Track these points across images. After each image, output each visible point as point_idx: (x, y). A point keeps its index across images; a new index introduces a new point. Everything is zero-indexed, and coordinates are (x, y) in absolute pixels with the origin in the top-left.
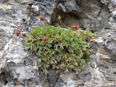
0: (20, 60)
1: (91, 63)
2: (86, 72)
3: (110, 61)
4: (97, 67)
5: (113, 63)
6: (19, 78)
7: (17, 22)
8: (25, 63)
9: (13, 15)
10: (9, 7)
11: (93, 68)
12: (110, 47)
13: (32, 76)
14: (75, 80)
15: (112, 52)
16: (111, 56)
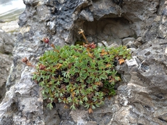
0: (26, 91)
1: (119, 98)
2: (105, 112)
3: (152, 97)
4: (128, 104)
5: (157, 100)
6: (24, 110)
7: (34, 45)
8: (30, 95)
9: (31, 38)
10: (27, 29)
11: (122, 105)
12: (148, 72)
13: (35, 109)
14: (88, 120)
15: (150, 82)
16: (151, 89)
